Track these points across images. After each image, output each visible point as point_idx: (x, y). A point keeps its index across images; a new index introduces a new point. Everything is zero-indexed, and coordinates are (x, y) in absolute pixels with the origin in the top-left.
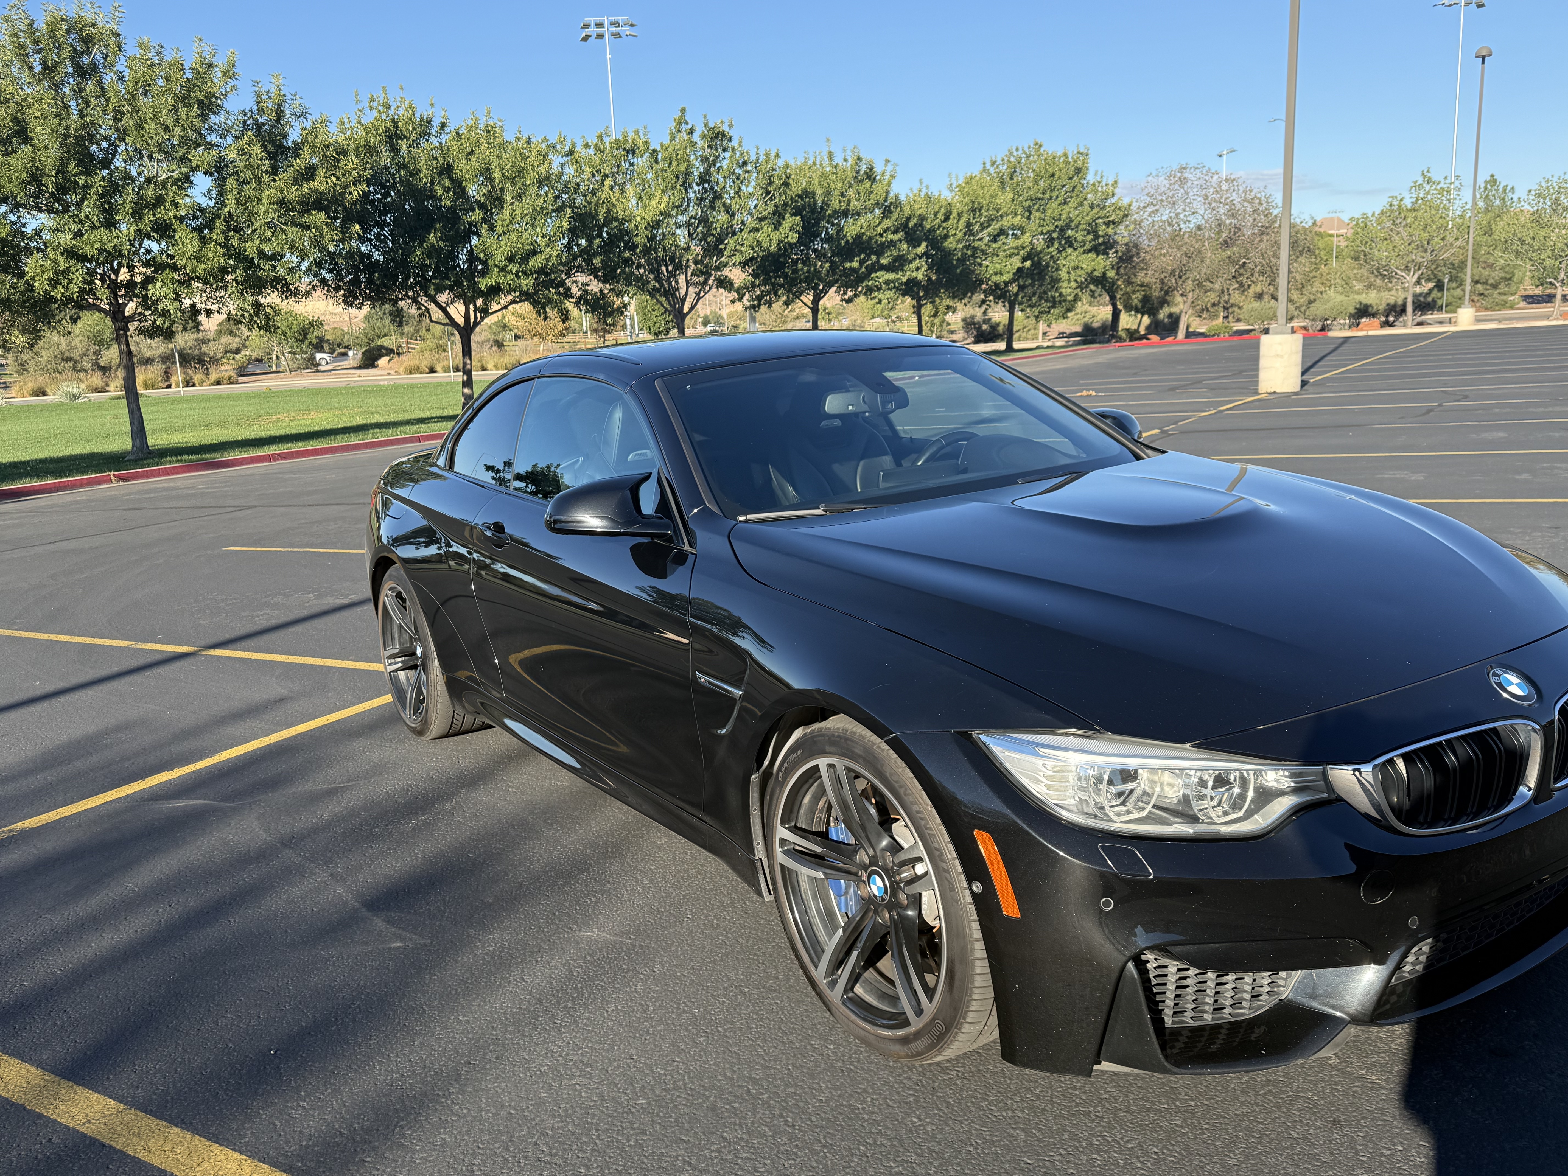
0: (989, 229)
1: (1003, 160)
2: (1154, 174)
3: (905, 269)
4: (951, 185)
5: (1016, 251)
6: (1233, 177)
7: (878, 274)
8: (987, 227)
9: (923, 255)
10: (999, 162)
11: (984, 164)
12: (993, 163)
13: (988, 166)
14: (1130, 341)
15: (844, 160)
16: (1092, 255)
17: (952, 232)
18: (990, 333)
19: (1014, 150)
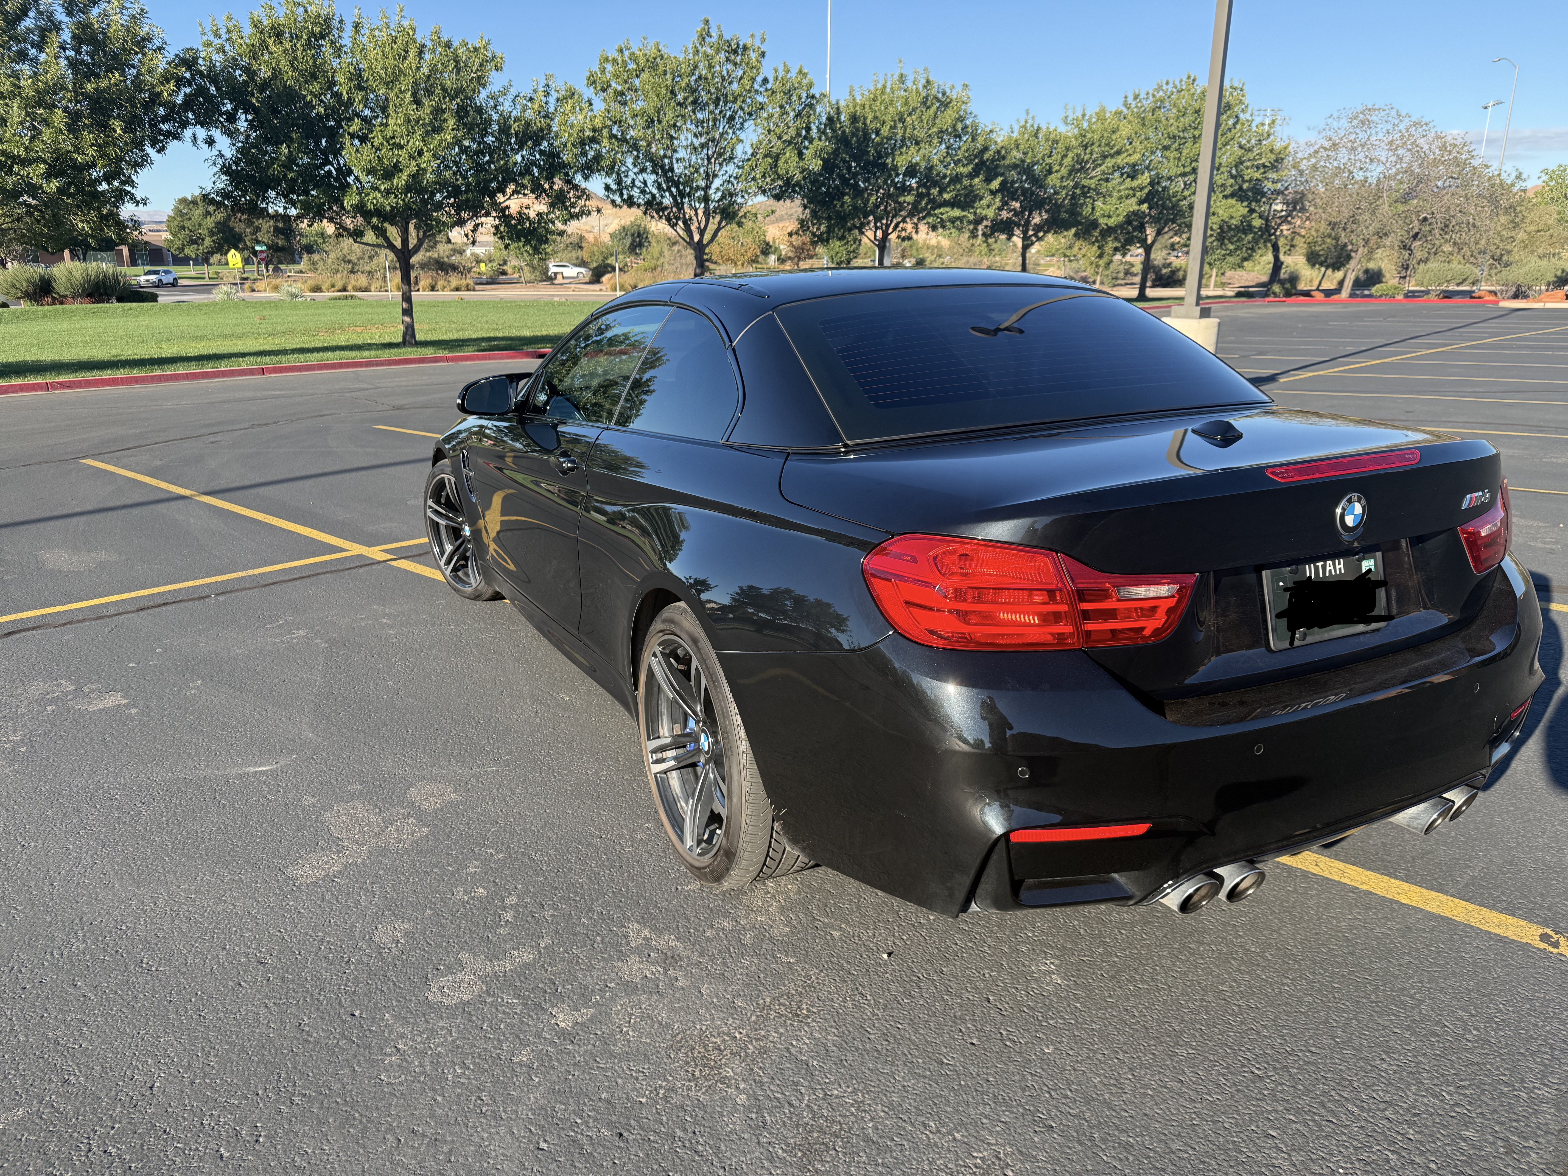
0: (1103, 167)
1: (1148, 94)
2: (1335, 116)
3: (975, 205)
4: (1066, 117)
5: (1131, 192)
6: (1424, 121)
7: (942, 210)
8: (1100, 165)
9: (998, 191)
10: (1143, 95)
11: (1126, 97)
12: (1136, 97)
13: (1130, 100)
14: (1284, 296)
15: (915, 83)
16: (1232, 201)
17: (1056, 168)
18: (1169, 277)
19: (1164, 83)
